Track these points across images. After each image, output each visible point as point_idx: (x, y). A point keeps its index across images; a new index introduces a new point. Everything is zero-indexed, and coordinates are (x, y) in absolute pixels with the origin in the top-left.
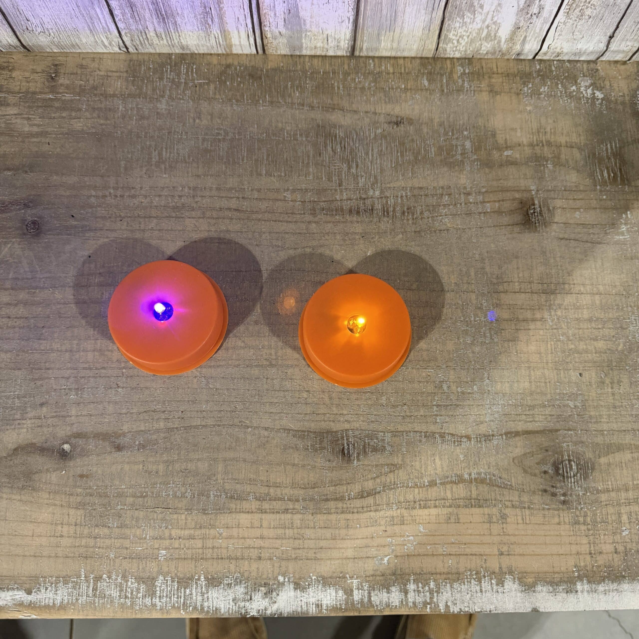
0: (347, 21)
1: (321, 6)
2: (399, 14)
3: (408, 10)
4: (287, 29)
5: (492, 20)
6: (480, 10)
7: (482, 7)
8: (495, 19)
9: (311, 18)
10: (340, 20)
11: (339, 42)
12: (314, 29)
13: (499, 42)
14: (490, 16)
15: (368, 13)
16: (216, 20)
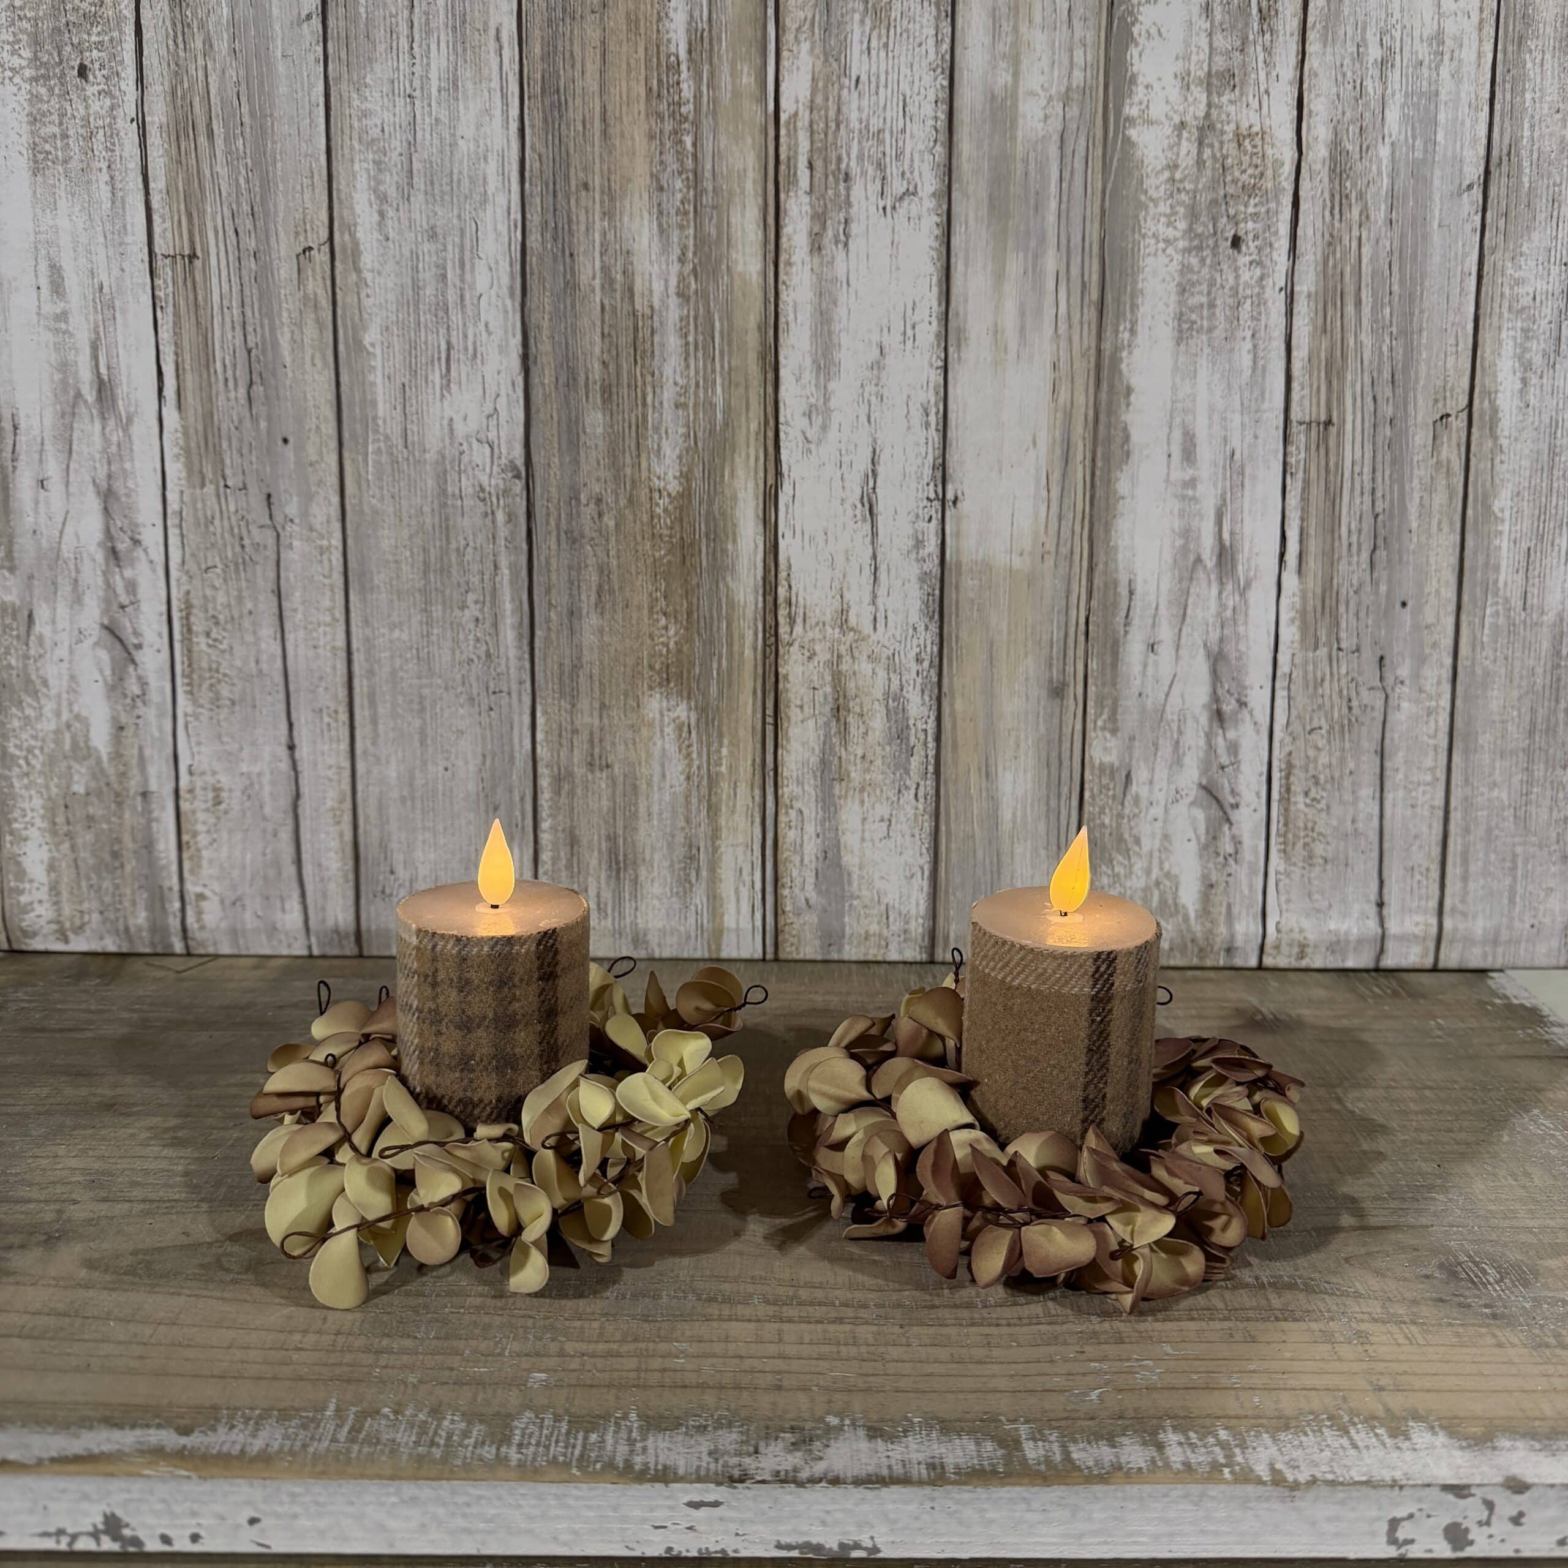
0: (919, 874)
1: (877, 841)
2: (1006, 859)
3: (1019, 850)
4: (819, 892)
5: (1161, 869)
6: (1137, 848)
7: (1137, 841)
8: (1166, 866)
9: (860, 869)
10: (908, 874)
11: (907, 923)
12: (865, 893)
13: (1186, 918)
14: (1155, 862)
15: (954, 858)
16: (704, 873)
